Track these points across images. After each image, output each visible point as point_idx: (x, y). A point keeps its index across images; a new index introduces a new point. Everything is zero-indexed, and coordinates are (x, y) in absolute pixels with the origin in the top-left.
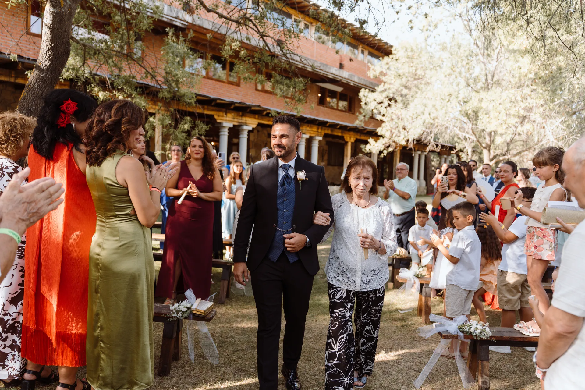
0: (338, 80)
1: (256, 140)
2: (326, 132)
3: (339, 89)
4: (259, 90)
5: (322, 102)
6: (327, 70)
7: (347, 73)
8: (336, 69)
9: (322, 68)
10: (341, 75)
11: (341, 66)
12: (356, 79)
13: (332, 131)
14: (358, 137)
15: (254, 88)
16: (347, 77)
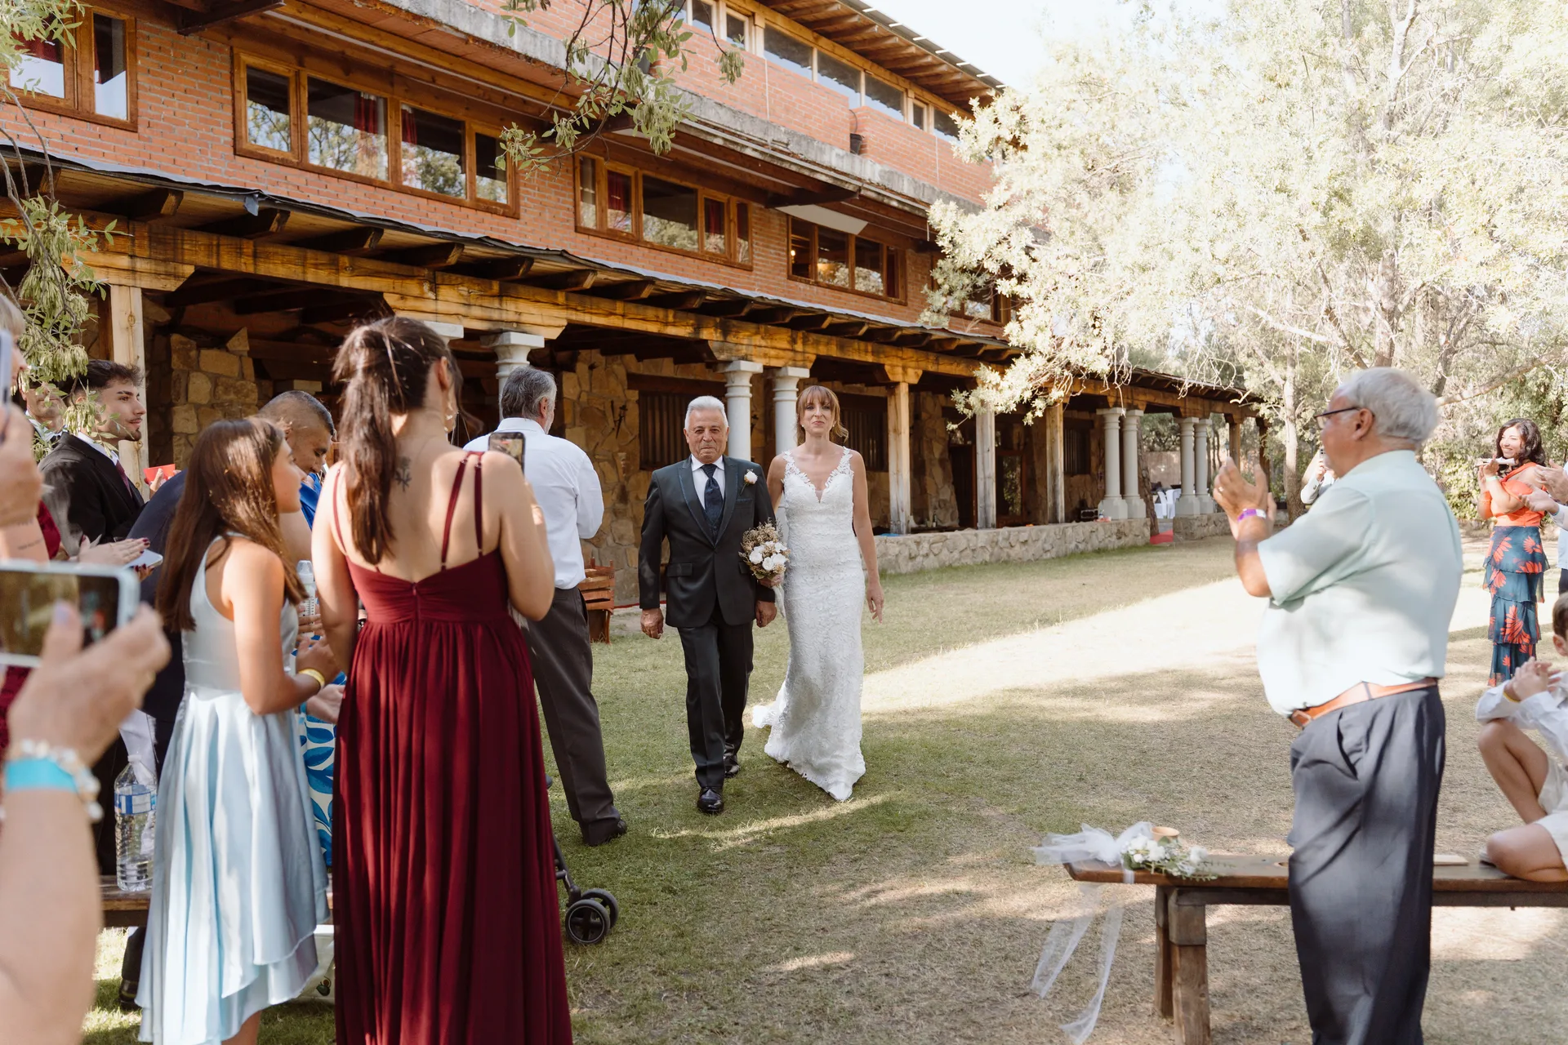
0: (851, 188)
1: (584, 397)
2: (823, 351)
3: (853, 226)
4: (586, 232)
5: (801, 269)
6: (811, 157)
7: (878, 167)
8: (841, 152)
9: (792, 148)
10: (857, 173)
11: (857, 144)
12: (907, 188)
13: (841, 347)
14: (931, 368)
15: (572, 224)
16: (876, 179)
